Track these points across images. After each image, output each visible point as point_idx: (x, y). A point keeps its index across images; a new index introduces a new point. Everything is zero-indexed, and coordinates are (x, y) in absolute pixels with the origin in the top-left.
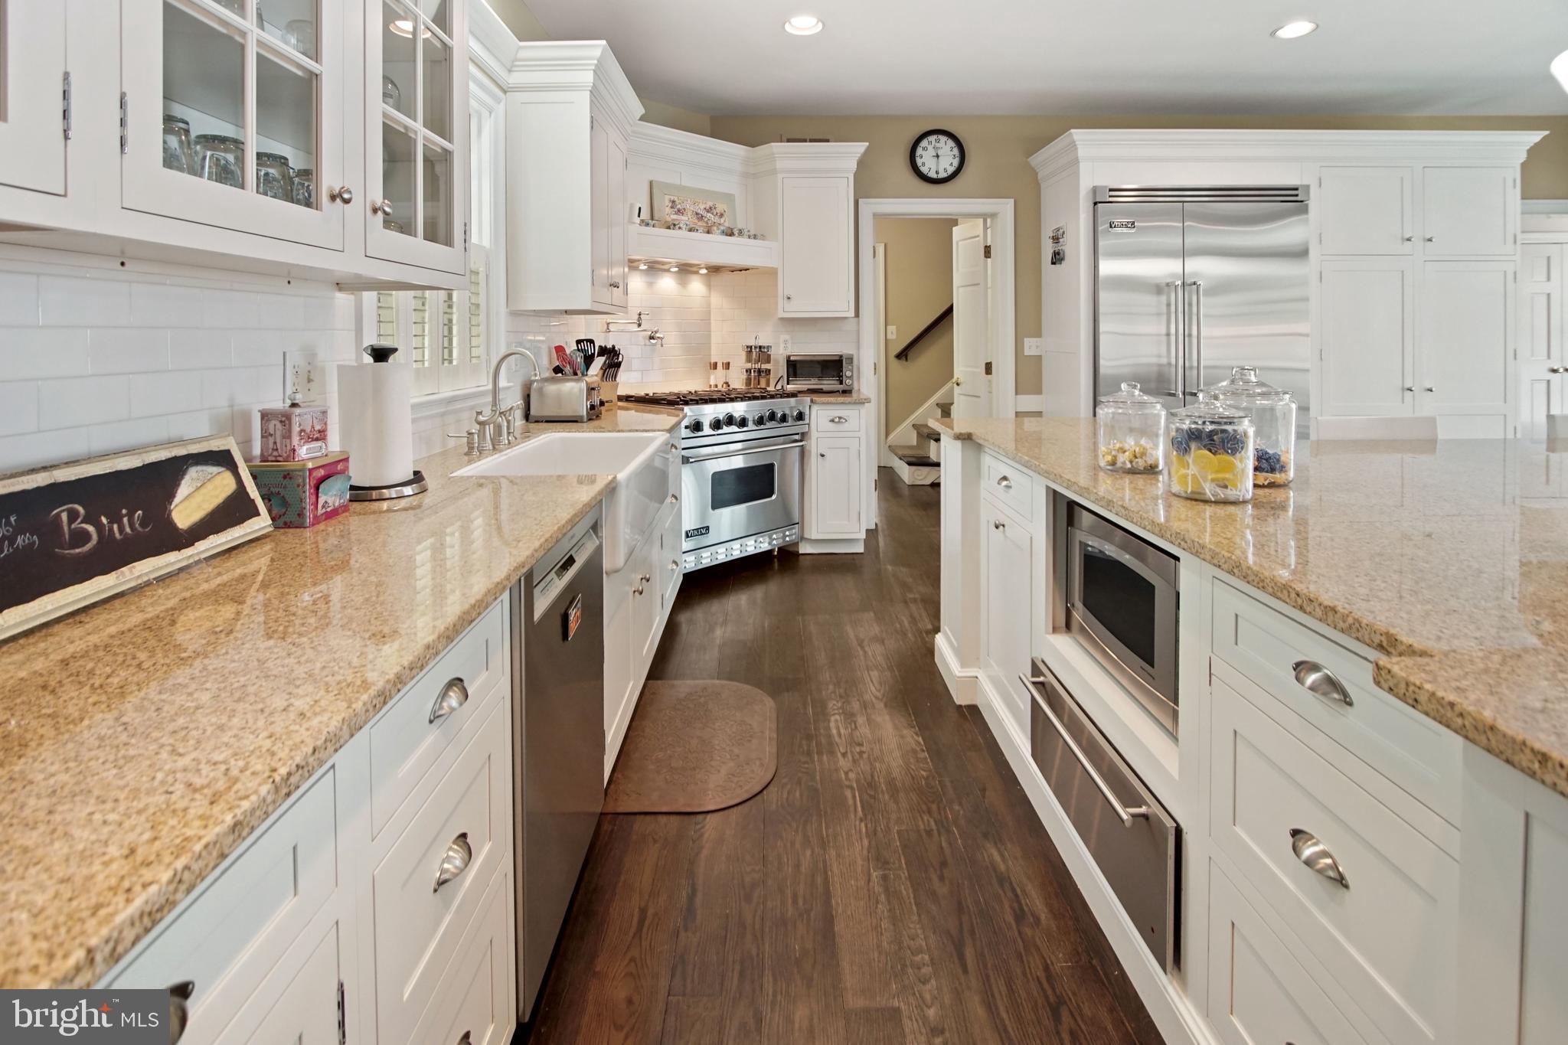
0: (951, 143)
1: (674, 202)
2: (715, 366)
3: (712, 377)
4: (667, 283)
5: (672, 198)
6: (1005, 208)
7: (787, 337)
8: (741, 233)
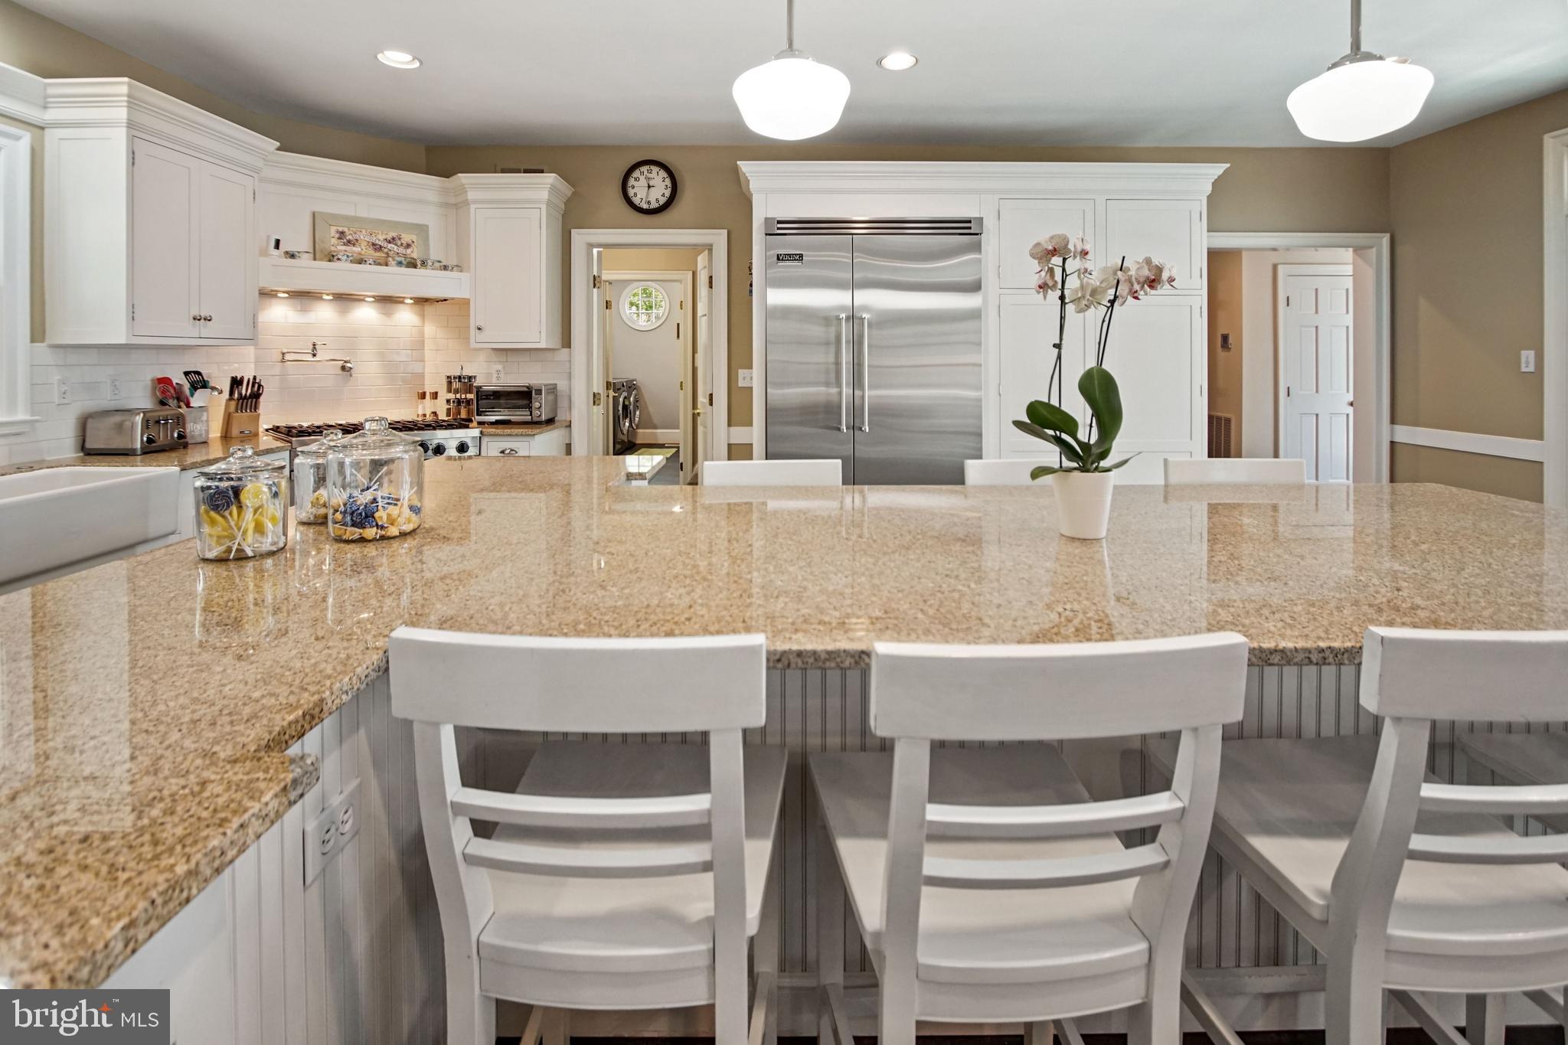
0: (663, 174)
1: (342, 233)
2: (423, 396)
3: (420, 406)
4: (366, 314)
5: (341, 229)
6: (719, 239)
7: (499, 367)
8: (424, 263)
